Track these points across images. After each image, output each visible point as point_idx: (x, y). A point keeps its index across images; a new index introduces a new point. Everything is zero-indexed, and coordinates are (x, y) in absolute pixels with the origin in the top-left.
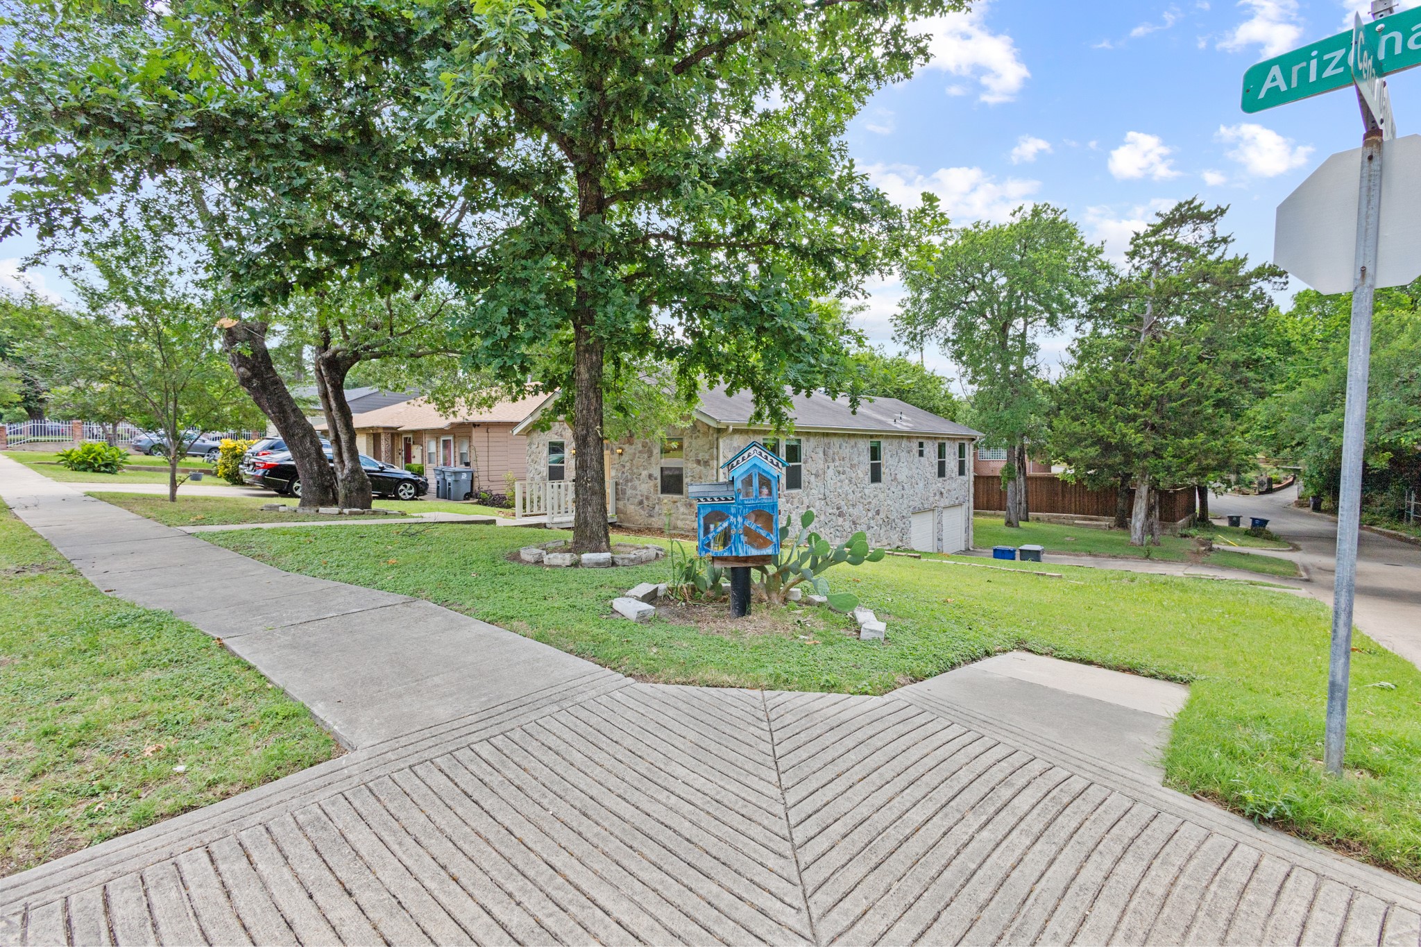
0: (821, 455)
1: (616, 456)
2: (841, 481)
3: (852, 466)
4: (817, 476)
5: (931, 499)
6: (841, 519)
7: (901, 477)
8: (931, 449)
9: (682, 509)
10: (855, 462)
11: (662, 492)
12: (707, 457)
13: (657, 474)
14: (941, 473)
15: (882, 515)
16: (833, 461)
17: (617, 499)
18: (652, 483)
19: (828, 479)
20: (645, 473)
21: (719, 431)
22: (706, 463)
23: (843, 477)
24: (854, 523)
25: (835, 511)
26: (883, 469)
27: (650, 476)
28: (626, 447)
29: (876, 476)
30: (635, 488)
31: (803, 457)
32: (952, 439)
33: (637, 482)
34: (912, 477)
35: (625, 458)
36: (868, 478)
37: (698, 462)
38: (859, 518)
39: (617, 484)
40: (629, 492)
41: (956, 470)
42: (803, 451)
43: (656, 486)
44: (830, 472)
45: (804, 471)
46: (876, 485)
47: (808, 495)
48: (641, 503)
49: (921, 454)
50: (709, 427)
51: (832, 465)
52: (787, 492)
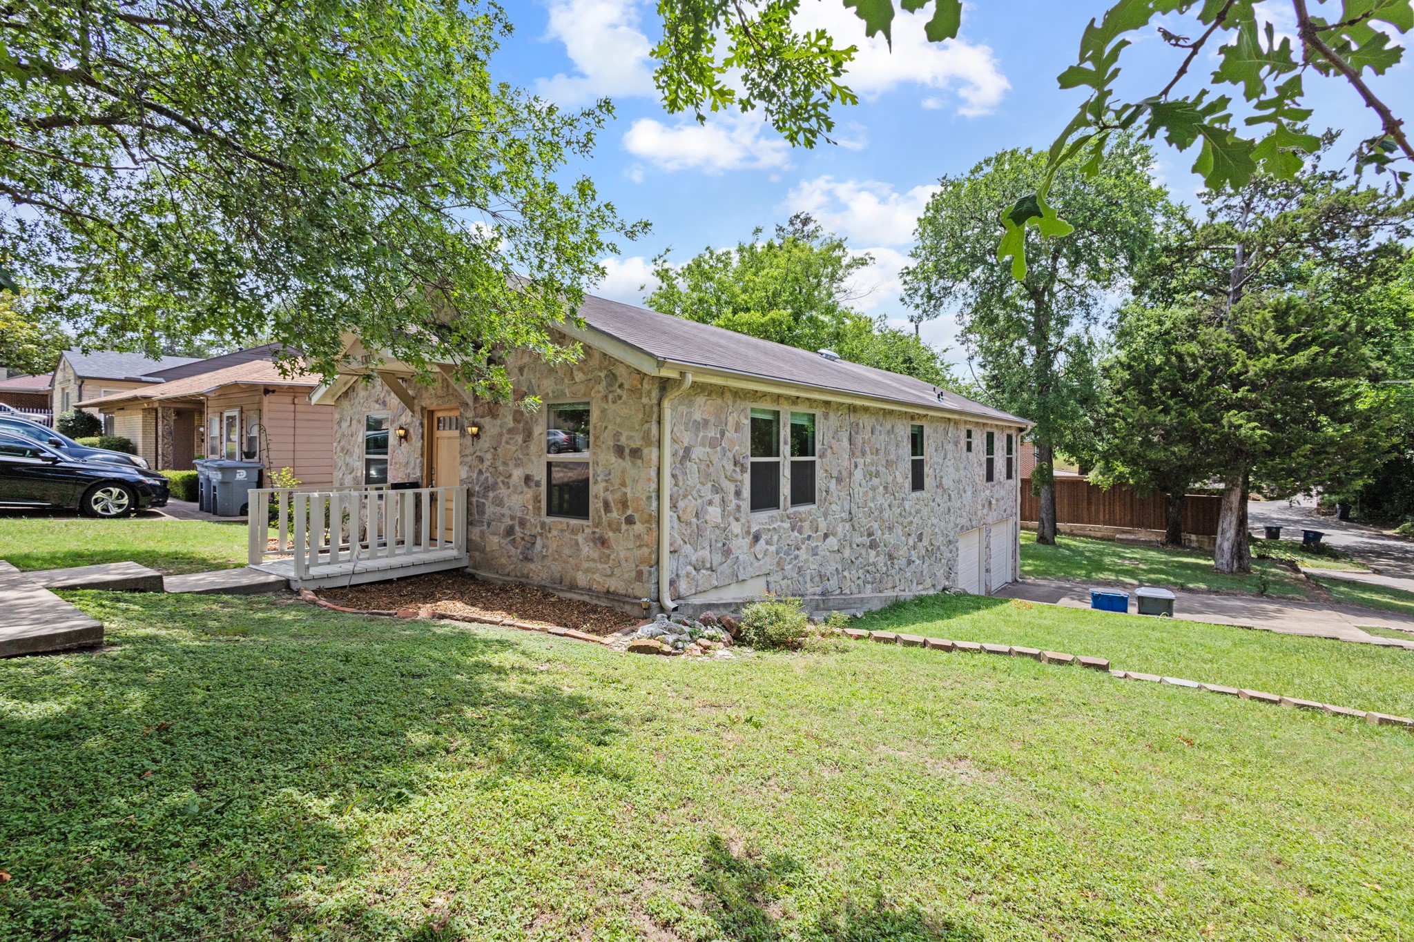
0: (846, 443)
1: (468, 441)
2: (874, 489)
3: (889, 464)
4: (839, 480)
5: (979, 513)
6: (873, 553)
7: (947, 482)
8: (979, 441)
9: (586, 550)
10: (892, 457)
11: (550, 513)
12: (638, 443)
13: (540, 475)
14: (990, 477)
15: (925, 542)
16: (864, 454)
17: (470, 523)
18: (529, 494)
19: (855, 485)
20: (517, 474)
21: (665, 385)
22: (636, 453)
23: (876, 481)
24: (891, 557)
25: (866, 540)
26: (926, 469)
27: (528, 479)
28: (486, 421)
29: (918, 483)
30: (499, 502)
31: (818, 446)
32: (1002, 428)
33: (503, 491)
34: (959, 481)
35: (485, 443)
36: (908, 484)
37: (619, 451)
38: (896, 547)
39: (469, 493)
40: (490, 510)
41: (1004, 470)
42: (818, 437)
43: (537, 500)
44: (858, 474)
45: (819, 473)
46: (918, 494)
47: (825, 515)
48: (510, 531)
49: (969, 449)
50: (643, 376)
51: (860, 461)
52: (791, 510)
